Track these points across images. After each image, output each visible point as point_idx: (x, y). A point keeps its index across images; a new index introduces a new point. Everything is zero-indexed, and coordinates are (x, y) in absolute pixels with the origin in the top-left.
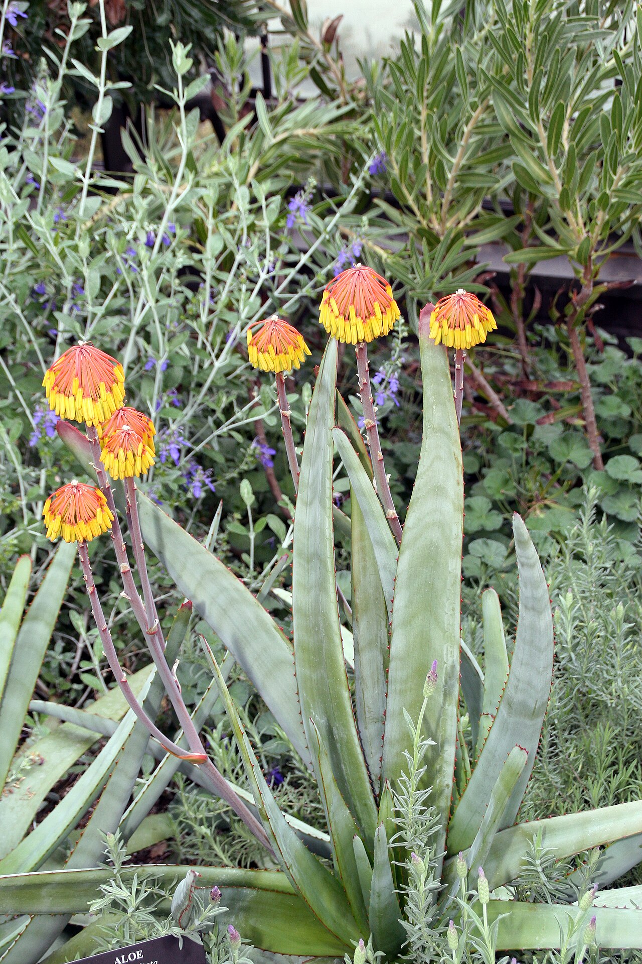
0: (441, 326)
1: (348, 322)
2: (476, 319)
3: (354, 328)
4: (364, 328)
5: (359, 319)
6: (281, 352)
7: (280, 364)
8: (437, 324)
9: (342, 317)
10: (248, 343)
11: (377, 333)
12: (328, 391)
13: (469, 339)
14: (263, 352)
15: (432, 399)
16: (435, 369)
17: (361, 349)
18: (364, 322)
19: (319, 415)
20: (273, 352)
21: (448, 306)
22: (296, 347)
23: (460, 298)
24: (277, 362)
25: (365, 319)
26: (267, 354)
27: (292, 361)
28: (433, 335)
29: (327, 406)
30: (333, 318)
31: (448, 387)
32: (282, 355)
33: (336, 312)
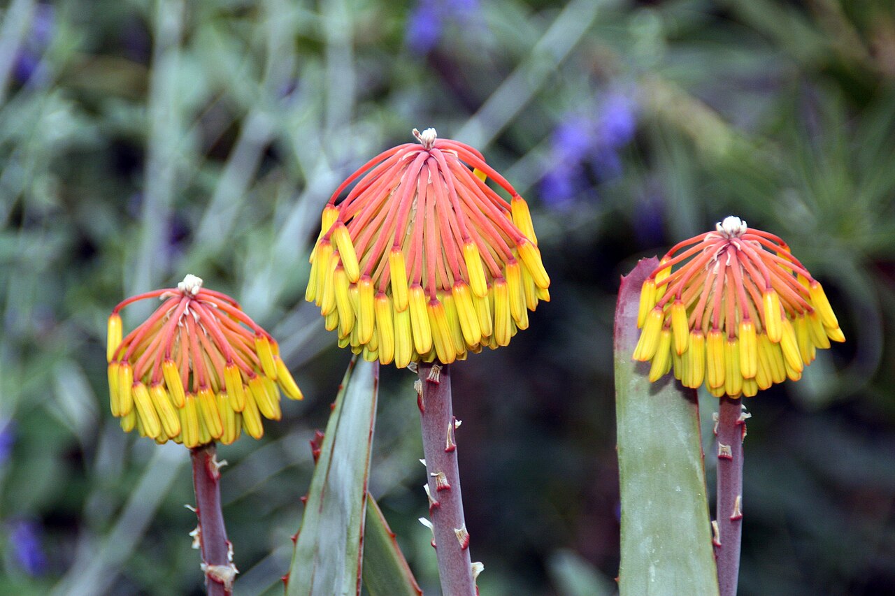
0: (667, 326)
1: (384, 301)
2: (771, 305)
3: (402, 320)
4: (433, 318)
5: (419, 293)
6: (203, 386)
7: (201, 422)
8: (657, 317)
9: (367, 285)
10: (110, 354)
11: (473, 336)
12: (343, 511)
13: (749, 368)
14: (151, 384)
15: (645, 546)
16: (657, 455)
17: (431, 385)
18: (432, 302)
19: (319, 581)
20: (178, 384)
21: (691, 267)
22: (253, 372)
23: (728, 242)
24: (190, 413)
25: (434, 294)
26: (159, 391)
27: (240, 414)
28: (643, 350)
29: (340, 555)
30: (343, 287)
31: (697, 512)
32: (206, 394)
33: (353, 269)
